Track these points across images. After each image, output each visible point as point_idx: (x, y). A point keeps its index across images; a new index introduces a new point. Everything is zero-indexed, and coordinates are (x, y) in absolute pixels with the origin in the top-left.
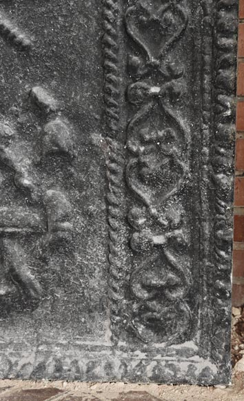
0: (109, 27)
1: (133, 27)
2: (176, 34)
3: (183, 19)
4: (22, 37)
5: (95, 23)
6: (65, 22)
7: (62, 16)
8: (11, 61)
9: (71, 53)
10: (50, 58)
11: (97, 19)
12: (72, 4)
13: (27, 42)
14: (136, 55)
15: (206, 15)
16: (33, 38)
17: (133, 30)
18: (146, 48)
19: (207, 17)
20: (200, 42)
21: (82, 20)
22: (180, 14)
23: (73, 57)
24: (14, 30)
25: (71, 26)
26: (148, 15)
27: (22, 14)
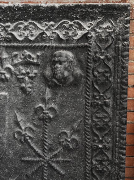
0: (87, 171)
1: (94, 171)
2: (107, 174)
3: (109, 170)
4: (62, 172)
5: (83, 169)
6: (74, 168)
7: (73, 166)
8: (58, 178)
9: (76, 177)
10: (69, 178)
11: (84, 168)
12: (76, 163)
13: (63, 173)
14: (95, 178)
15: (115, 170)
16: (65, 172)
17: (94, 172)
18: (98, 178)
19: (116, 172)
20: (114, 177)
21: (79, 168)
22: (108, 169)
23: (76, 178)
24: (60, 170)
25: (76, 169)
26: (99, 168)
27: (62, 165)
